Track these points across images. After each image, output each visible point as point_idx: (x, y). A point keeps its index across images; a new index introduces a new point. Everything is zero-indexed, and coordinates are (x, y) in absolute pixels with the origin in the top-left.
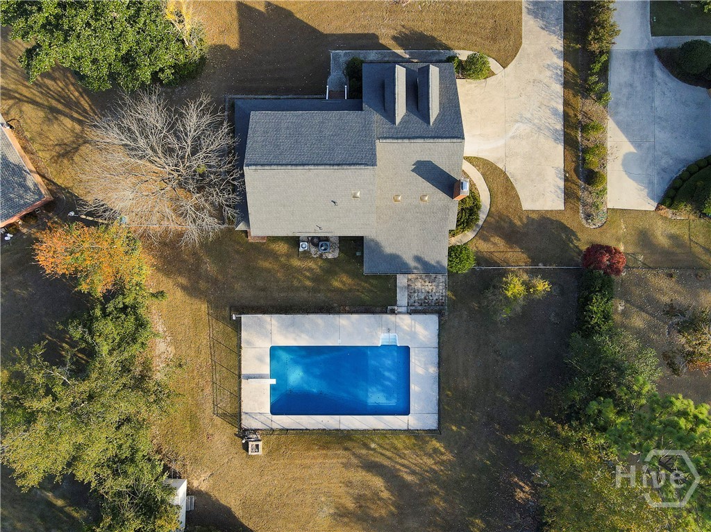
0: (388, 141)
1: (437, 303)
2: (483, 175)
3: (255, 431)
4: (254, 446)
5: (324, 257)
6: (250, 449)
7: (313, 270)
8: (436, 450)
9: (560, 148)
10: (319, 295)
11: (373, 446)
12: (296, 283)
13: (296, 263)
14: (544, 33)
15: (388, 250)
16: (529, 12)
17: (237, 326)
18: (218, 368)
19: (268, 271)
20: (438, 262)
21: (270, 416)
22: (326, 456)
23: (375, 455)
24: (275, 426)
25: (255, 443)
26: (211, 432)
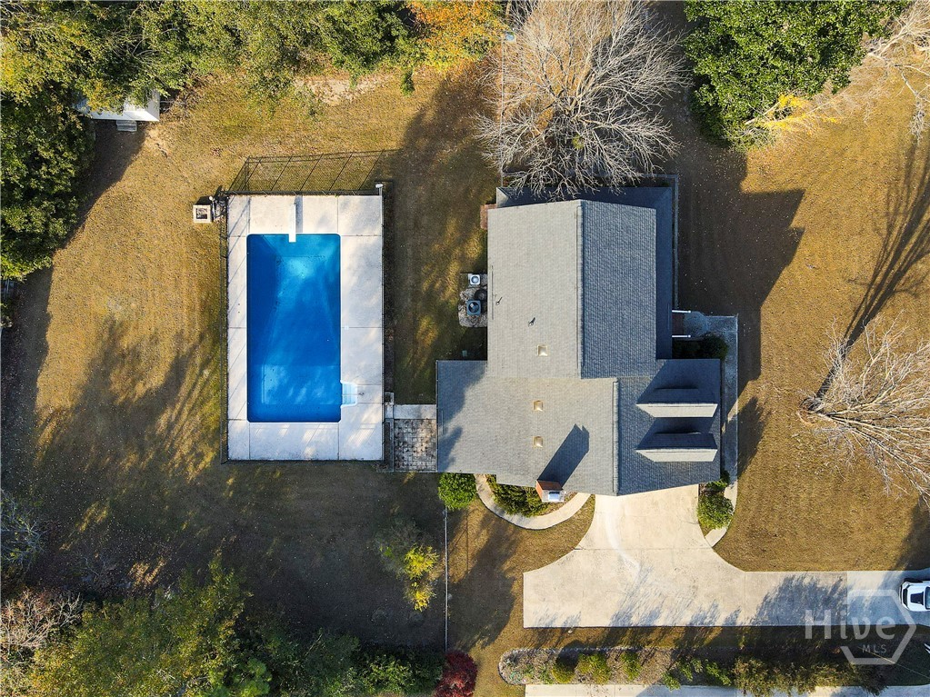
0: (616, 394)
1: (400, 459)
2: (570, 521)
3: (225, 214)
4: (205, 213)
5: (460, 307)
6: (201, 207)
7: (443, 292)
8: (200, 456)
9: (606, 622)
10: (409, 300)
11: (206, 372)
12: (425, 269)
13: (454, 268)
14: (760, 601)
15: (470, 393)
16: (788, 581)
17: (367, 190)
18: (311, 164)
19: (442, 232)
20: (453, 460)
21: (246, 234)
22: (191, 309)
23: (194, 377)
24: (232, 240)
25: (209, 214)
26: (224, 154)
